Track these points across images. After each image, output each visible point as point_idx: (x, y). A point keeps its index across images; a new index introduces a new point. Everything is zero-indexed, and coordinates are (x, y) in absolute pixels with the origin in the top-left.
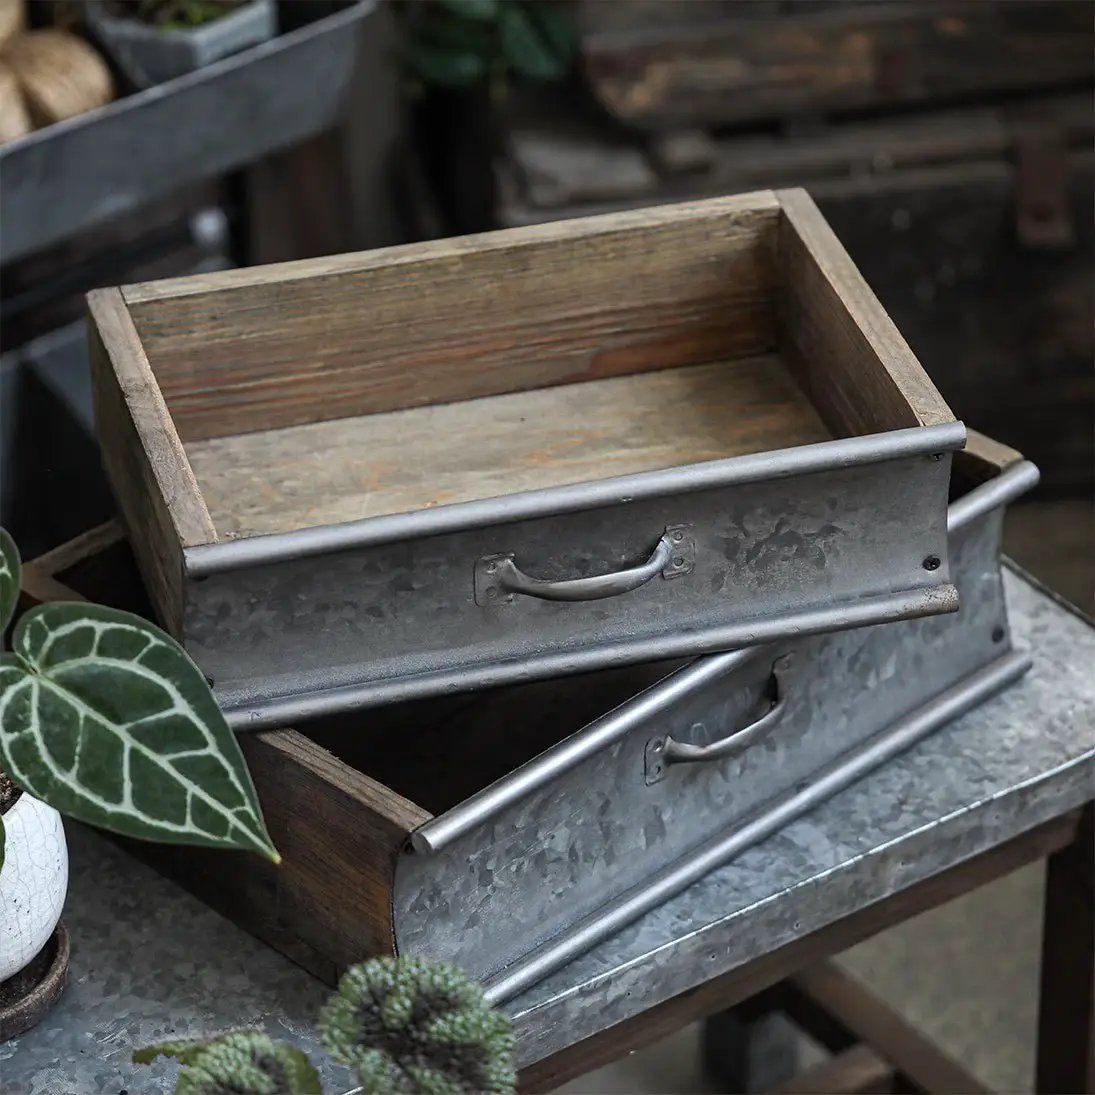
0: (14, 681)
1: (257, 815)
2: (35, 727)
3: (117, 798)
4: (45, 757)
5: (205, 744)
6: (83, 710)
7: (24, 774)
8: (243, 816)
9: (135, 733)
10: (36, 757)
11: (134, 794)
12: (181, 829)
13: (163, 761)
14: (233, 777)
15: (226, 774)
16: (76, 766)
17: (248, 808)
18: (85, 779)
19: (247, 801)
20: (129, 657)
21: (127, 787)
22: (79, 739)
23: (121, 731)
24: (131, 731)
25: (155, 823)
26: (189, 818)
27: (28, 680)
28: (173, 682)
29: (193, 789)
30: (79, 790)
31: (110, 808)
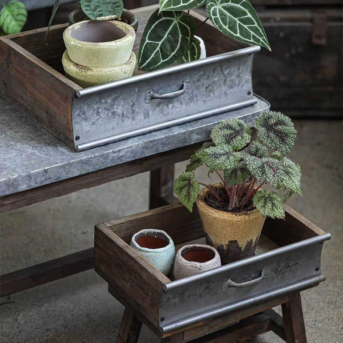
0: (213, 6)
1: (267, 40)
2: (218, 16)
3: (236, 33)
4: (221, 23)
5: (255, 24)
6: (228, 14)
7: (217, 25)
8: (263, 39)
9: (239, 20)
10: (219, 22)
11: (240, 33)
12: (250, 41)
13: (246, 26)
14: (261, 31)
15: (259, 30)
16: (228, 25)
17: (264, 38)
18: (230, 28)
19: (264, 36)
20: (238, 4)
21: (238, 31)
22: (228, 19)
23: (236, 19)
24: (238, 19)
25: (245, 39)
26: (252, 39)
27: (216, 6)
28: (247, 10)
29: (252, 33)
30: (228, 30)
31: (235, 35)
